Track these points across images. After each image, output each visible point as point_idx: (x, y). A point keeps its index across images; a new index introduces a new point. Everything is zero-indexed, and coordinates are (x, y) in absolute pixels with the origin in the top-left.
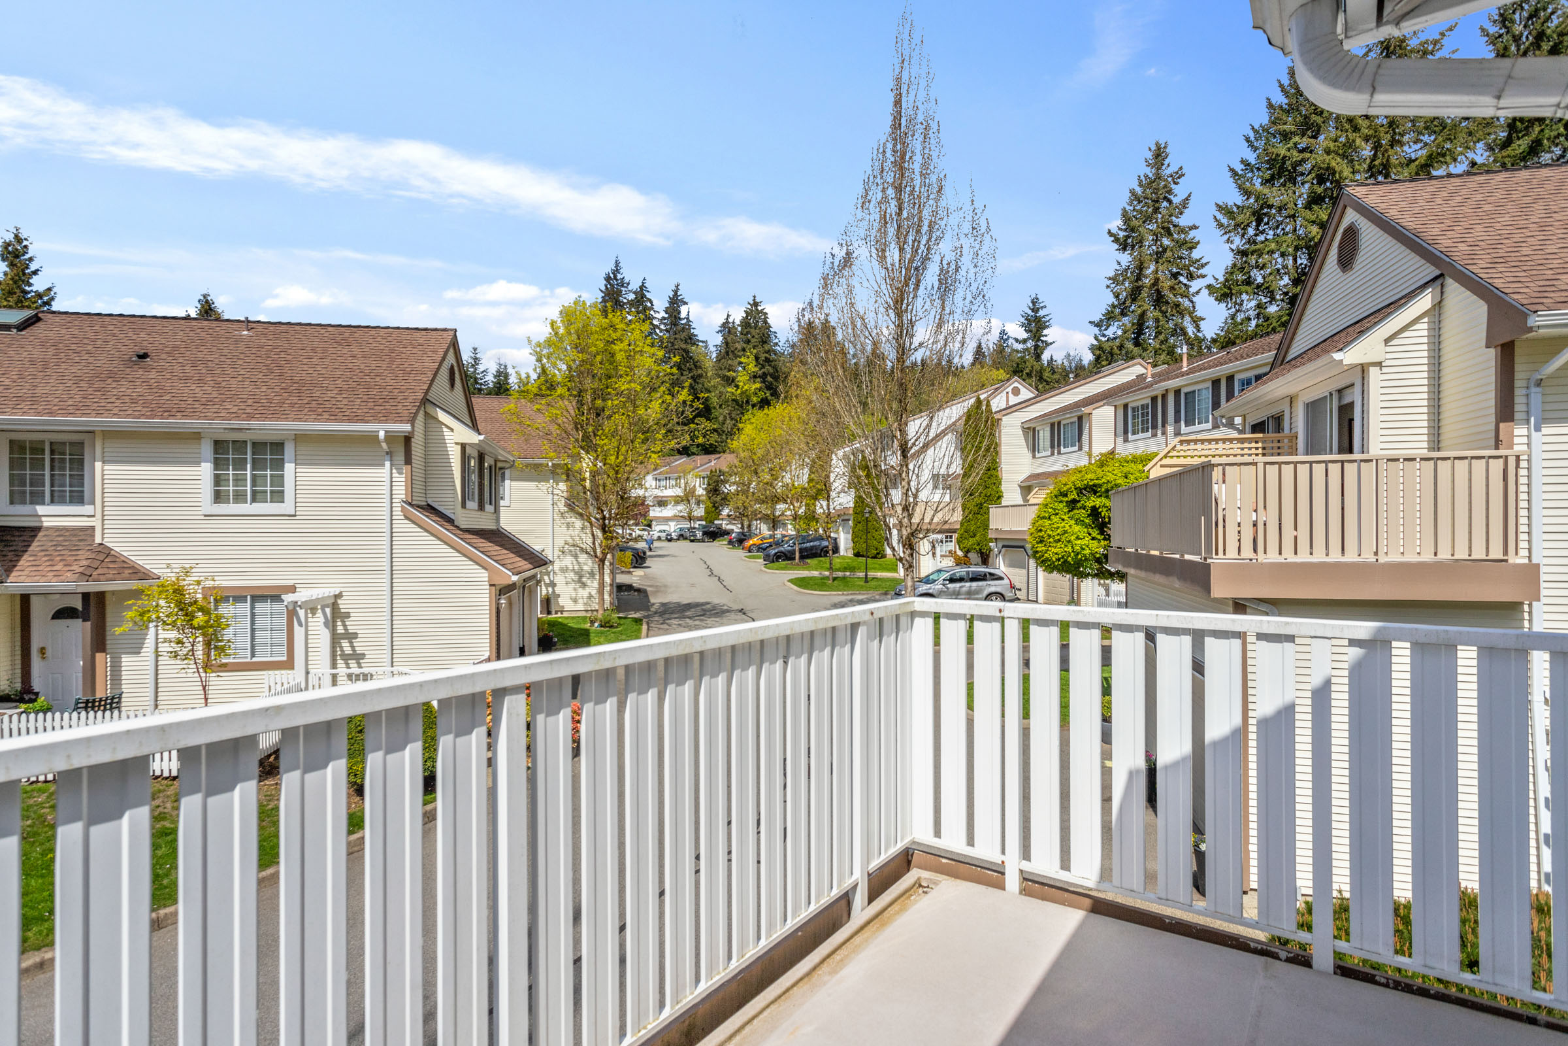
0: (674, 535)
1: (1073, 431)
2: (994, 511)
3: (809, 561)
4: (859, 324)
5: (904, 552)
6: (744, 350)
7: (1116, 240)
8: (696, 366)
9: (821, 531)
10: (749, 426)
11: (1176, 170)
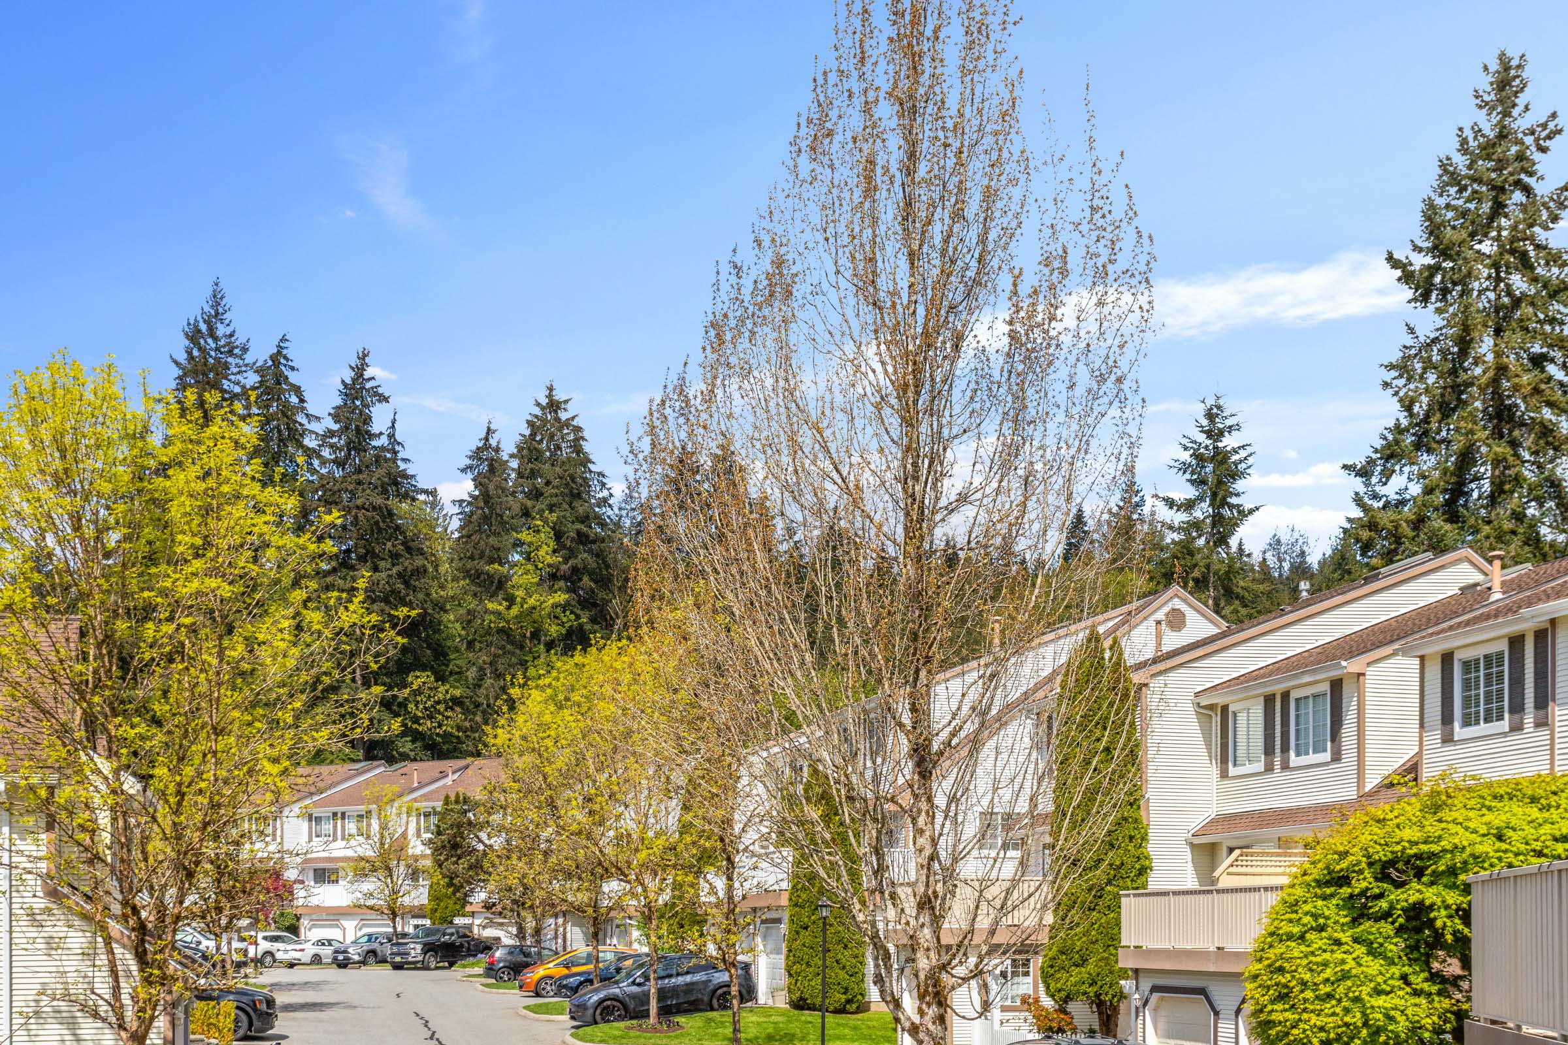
0: (354, 954)
1: (1316, 717)
2: (1130, 905)
3: (681, 1020)
4: (806, 438)
5: (921, 1013)
6: (526, 513)
7: (1407, 277)
8: (409, 550)
9: (712, 950)
10: (535, 693)
11: (1542, 120)
